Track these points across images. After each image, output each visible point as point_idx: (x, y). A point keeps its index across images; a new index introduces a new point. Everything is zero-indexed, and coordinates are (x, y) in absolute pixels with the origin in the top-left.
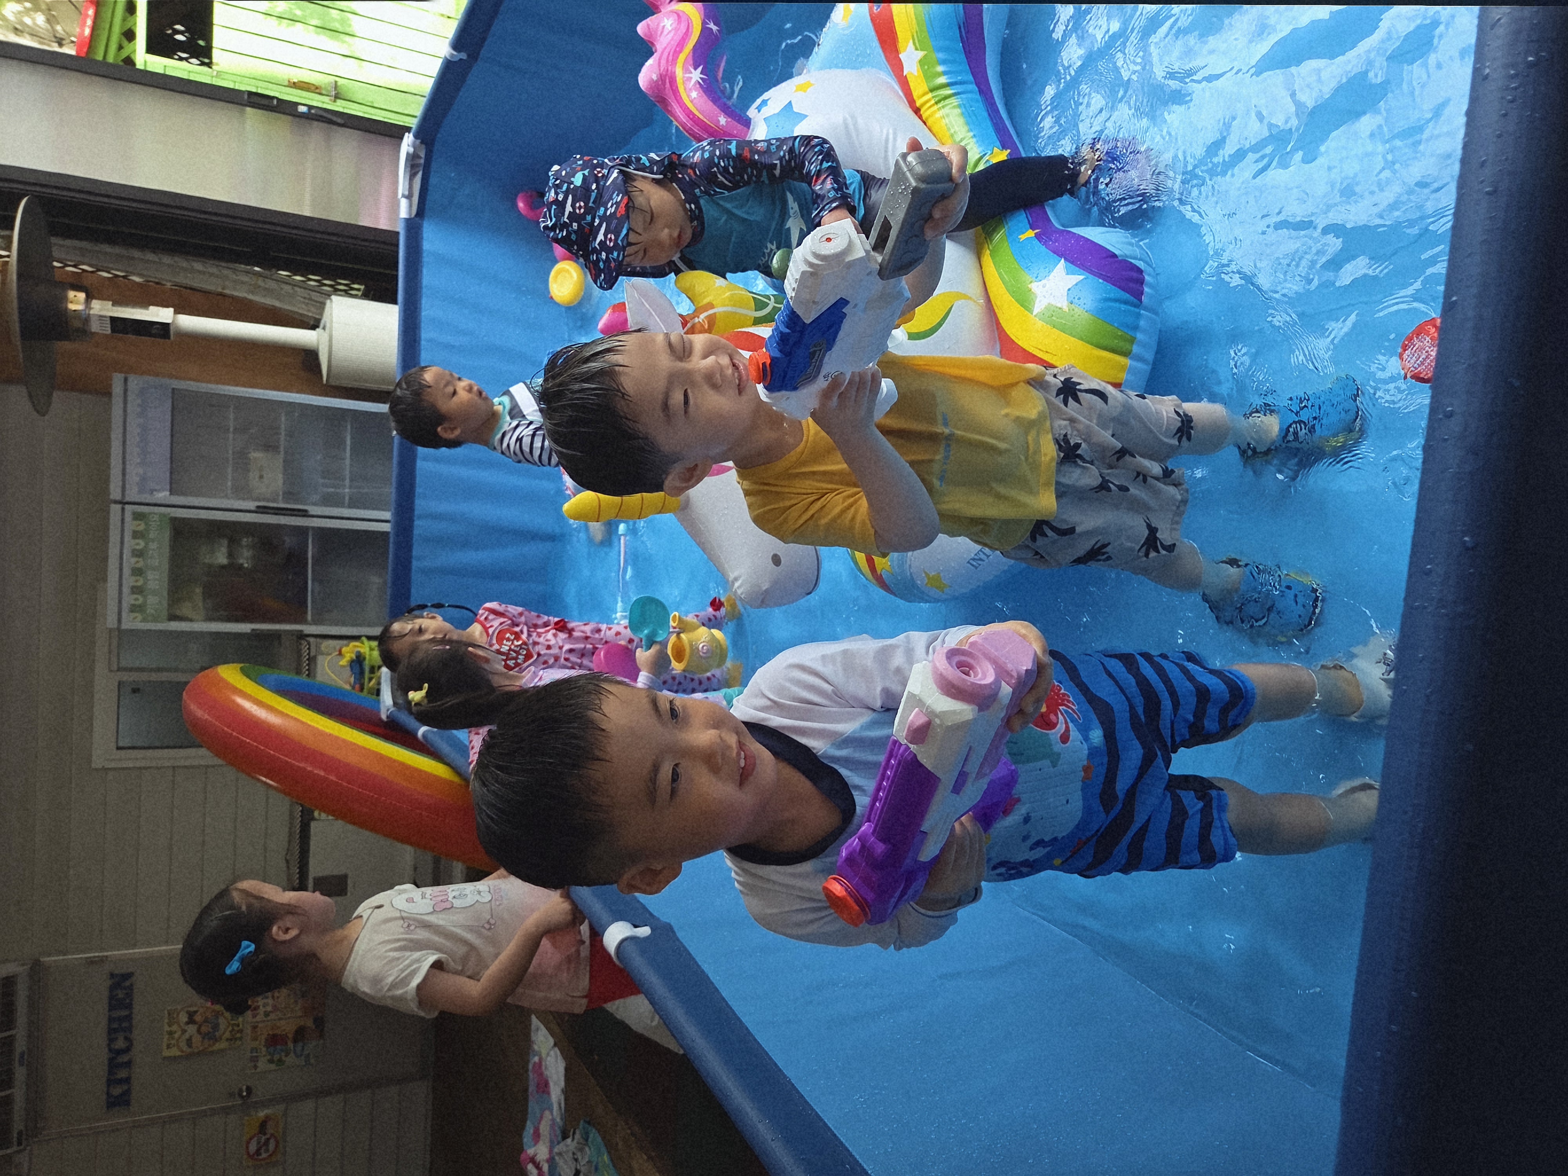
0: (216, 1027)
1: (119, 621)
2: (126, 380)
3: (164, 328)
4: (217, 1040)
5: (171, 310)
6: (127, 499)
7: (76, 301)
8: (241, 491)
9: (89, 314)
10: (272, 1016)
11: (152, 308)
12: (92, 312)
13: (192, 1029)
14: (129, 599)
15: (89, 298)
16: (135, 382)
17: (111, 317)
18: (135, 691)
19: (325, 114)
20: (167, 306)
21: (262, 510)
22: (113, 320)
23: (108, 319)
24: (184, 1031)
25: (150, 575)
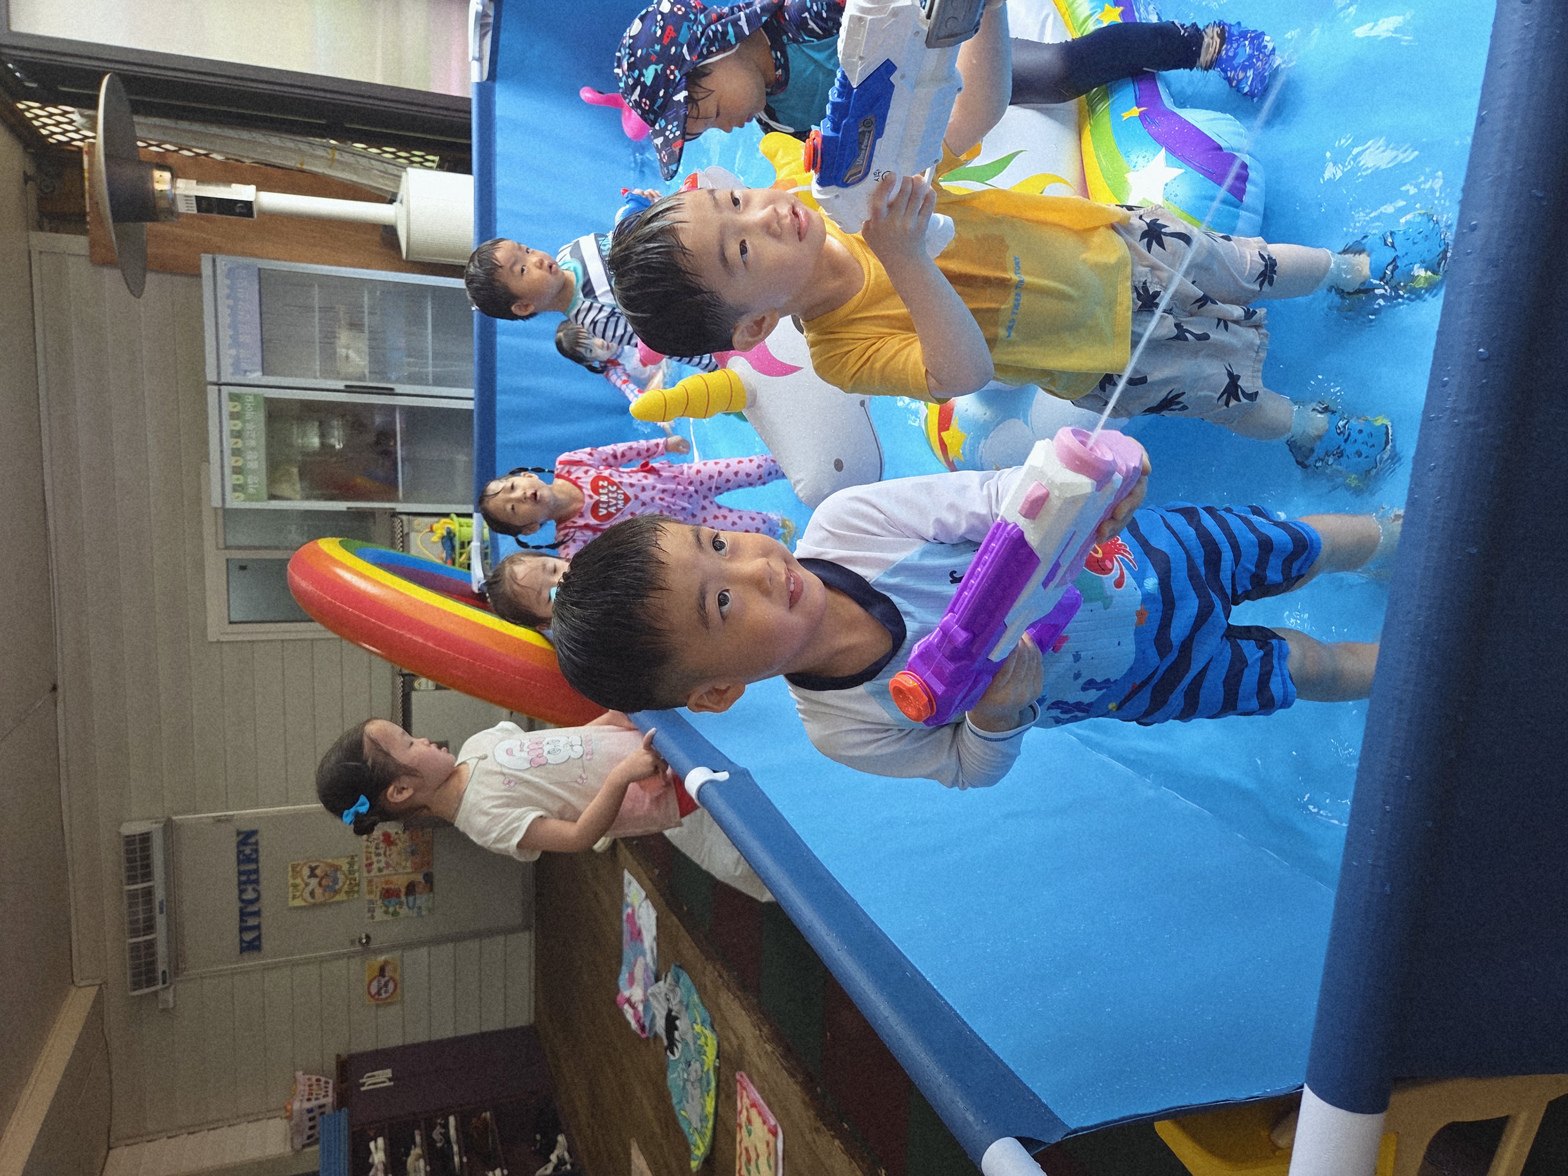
0: (335, 881)
1: (223, 500)
2: (214, 261)
3: (248, 205)
4: (336, 892)
5: (253, 188)
6: (223, 380)
7: (162, 181)
8: (329, 372)
9: (175, 194)
10: (385, 872)
11: (234, 186)
12: (177, 192)
13: (314, 882)
14: (231, 480)
15: (174, 177)
16: (223, 261)
17: (196, 197)
18: (243, 568)
20: (249, 184)
21: (349, 389)
22: (199, 199)
23: (194, 199)
24: (307, 885)
25: (250, 455)
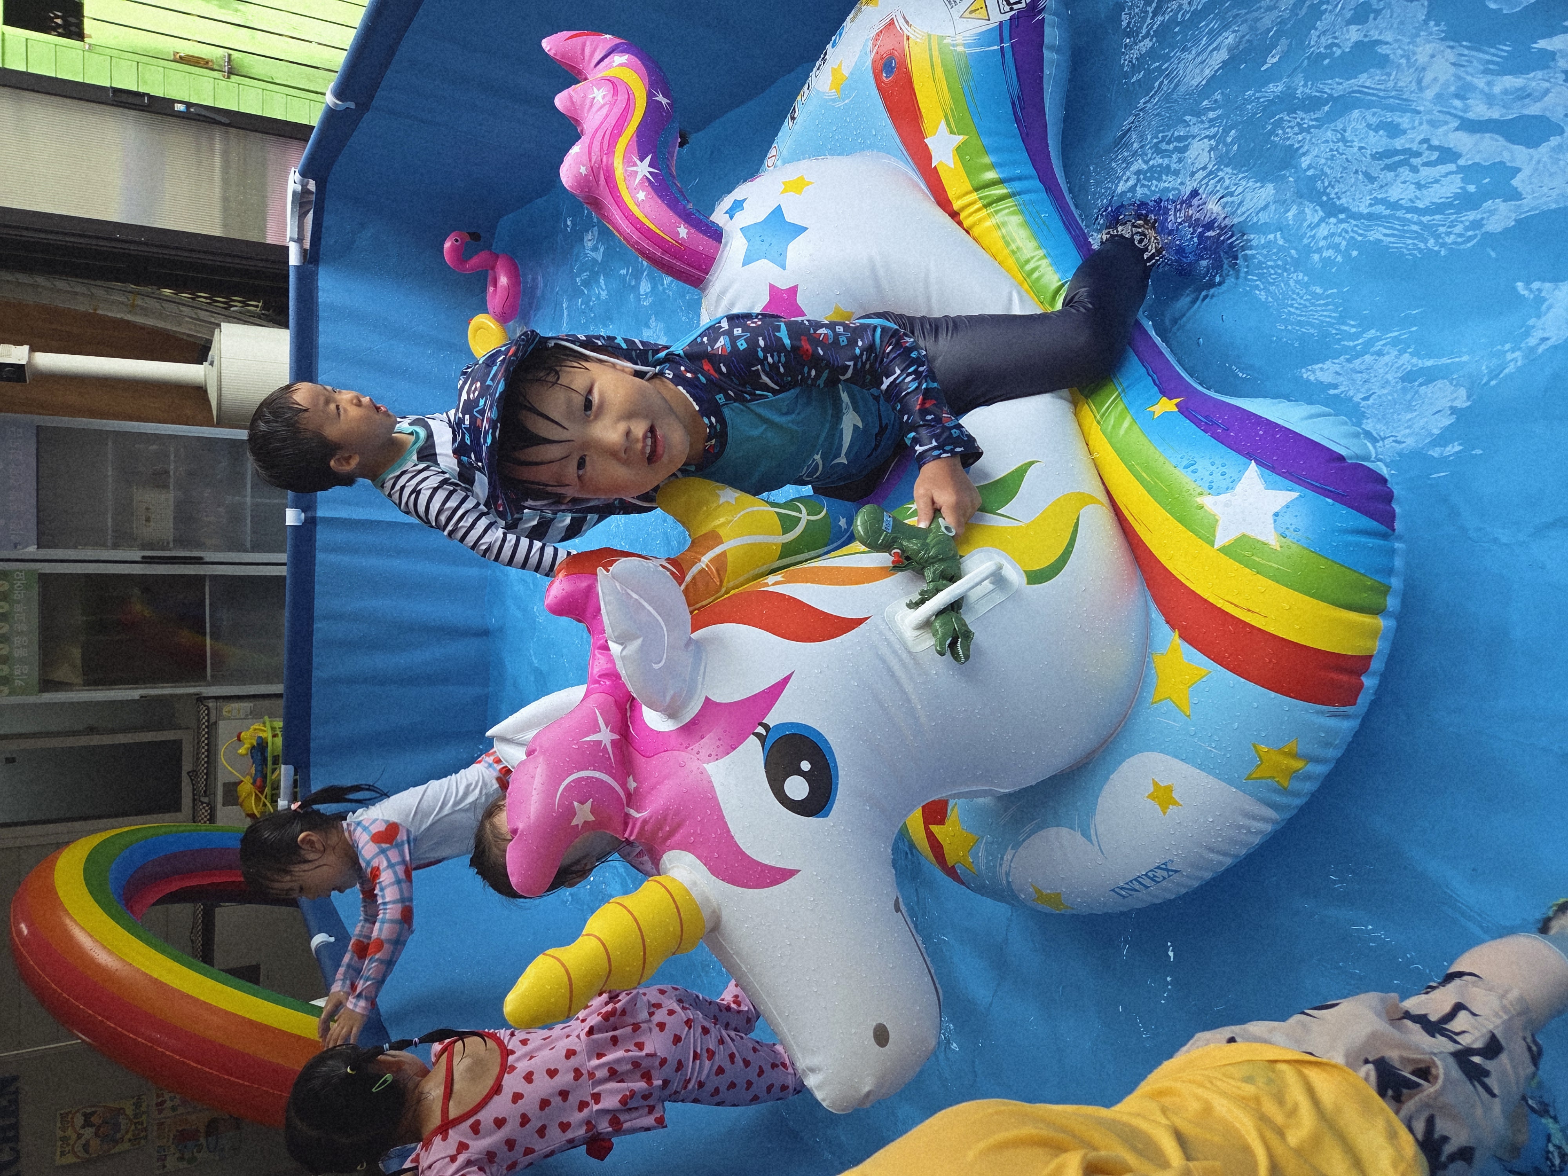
0: (117, 1127)
3: (17, 370)
4: (116, 1142)
5: (26, 348)
8: (124, 541)
10: (181, 1110)
11: (2, 348)
13: (89, 1132)
19: (204, 112)
20: (21, 343)
21: (150, 560)
24: (80, 1136)
25: (18, 641)
